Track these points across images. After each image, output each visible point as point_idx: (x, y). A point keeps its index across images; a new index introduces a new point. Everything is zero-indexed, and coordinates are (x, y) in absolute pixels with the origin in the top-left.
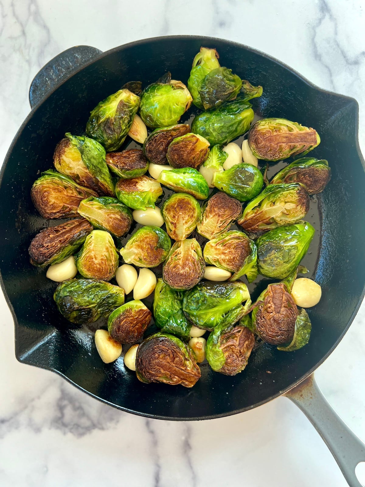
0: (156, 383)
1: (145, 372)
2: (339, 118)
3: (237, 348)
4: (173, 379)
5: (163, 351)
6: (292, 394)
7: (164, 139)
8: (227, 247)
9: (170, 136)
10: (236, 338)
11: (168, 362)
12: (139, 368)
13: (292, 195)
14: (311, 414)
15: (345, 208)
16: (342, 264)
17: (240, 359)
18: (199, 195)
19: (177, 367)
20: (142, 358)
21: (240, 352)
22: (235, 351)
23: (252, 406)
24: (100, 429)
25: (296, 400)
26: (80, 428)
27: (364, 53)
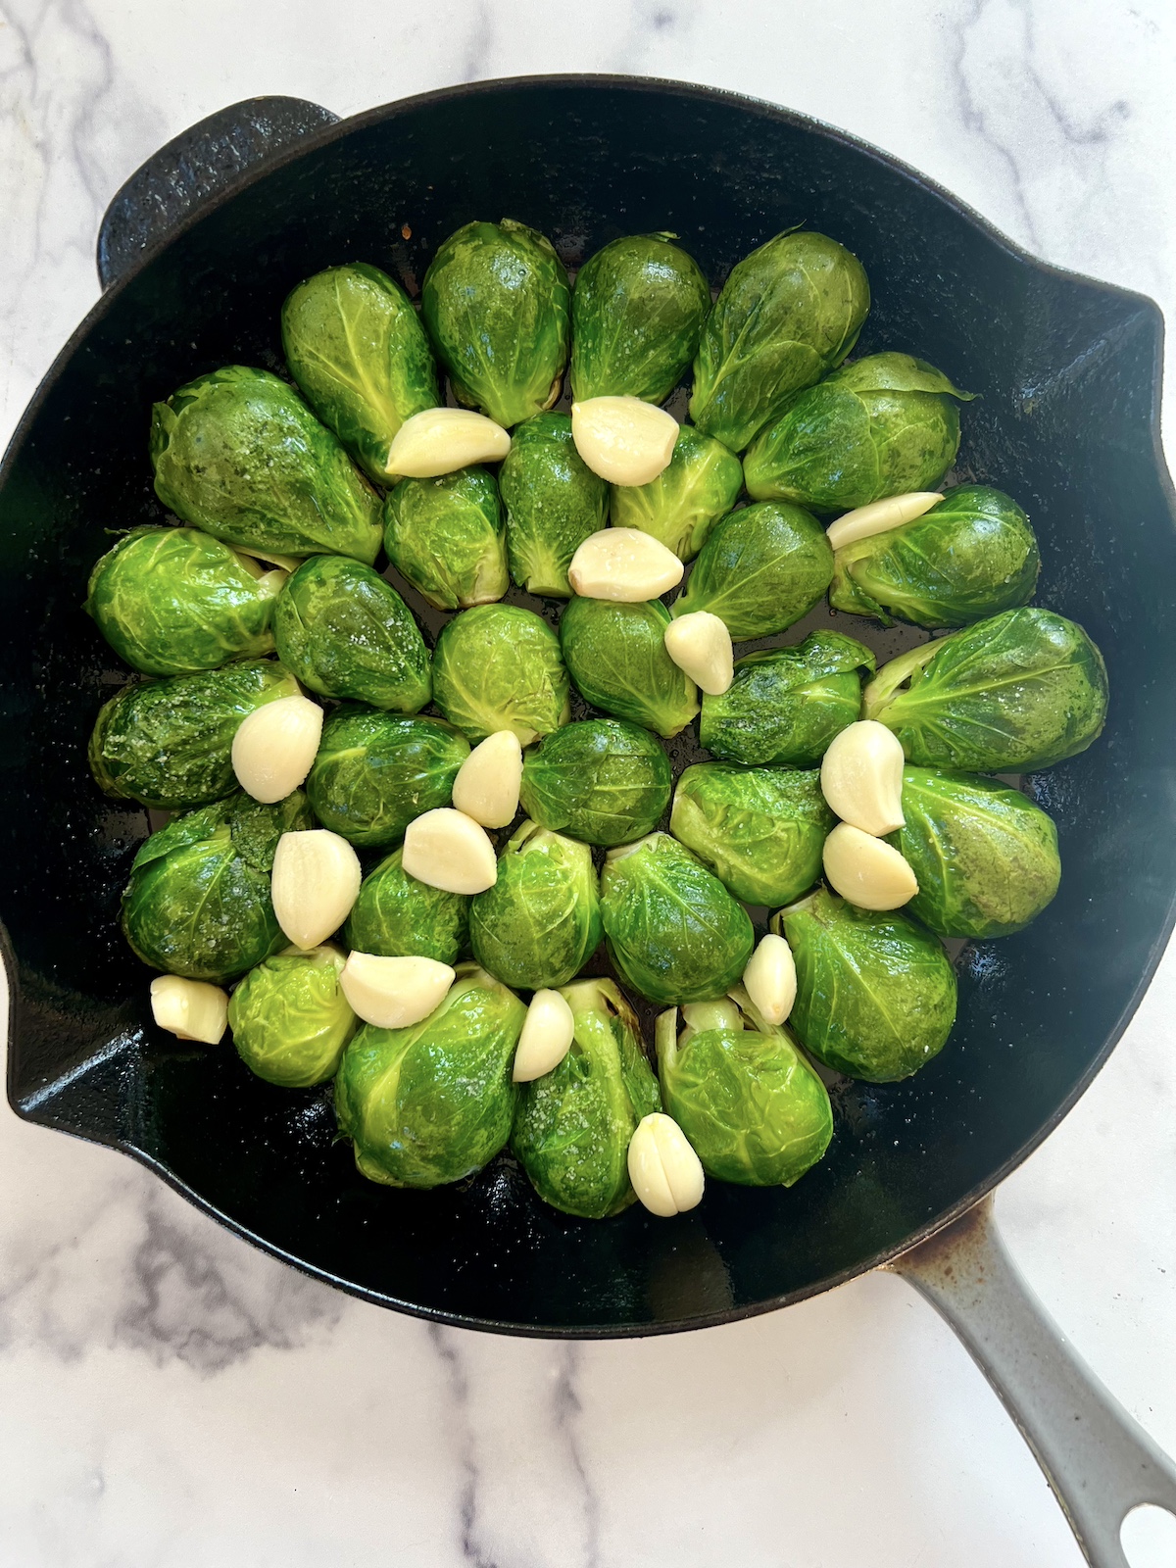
6: (916, 1267)
14: (977, 1334)
24: (277, 1345)
25: (928, 1287)
26: (210, 1345)
27: (1121, 107)
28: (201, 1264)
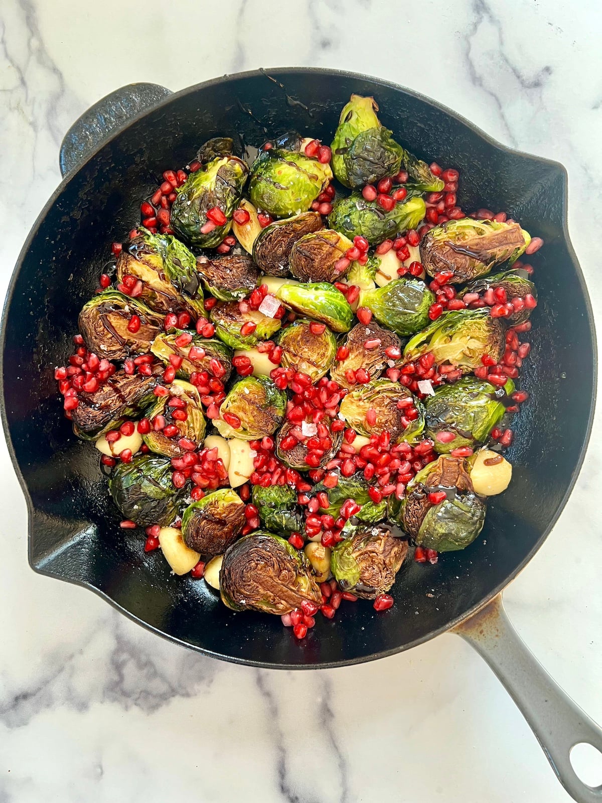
0: (252, 610)
1: (233, 592)
2: (538, 194)
3: (379, 557)
4: (278, 605)
5: (264, 557)
6: (466, 630)
7: (283, 237)
8: (376, 403)
9: (292, 231)
10: (379, 541)
11: (271, 578)
12: (225, 584)
13: (479, 326)
14: (497, 662)
15: (550, 335)
16: (546, 423)
17: (384, 574)
18: (338, 323)
19: (284, 585)
20: (230, 568)
21: (384, 563)
22: (376, 561)
23: (402, 648)
24: (183, 695)
25: (472, 640)
26: (151, 697)
27: (547, 70)
28: (143, 658)
